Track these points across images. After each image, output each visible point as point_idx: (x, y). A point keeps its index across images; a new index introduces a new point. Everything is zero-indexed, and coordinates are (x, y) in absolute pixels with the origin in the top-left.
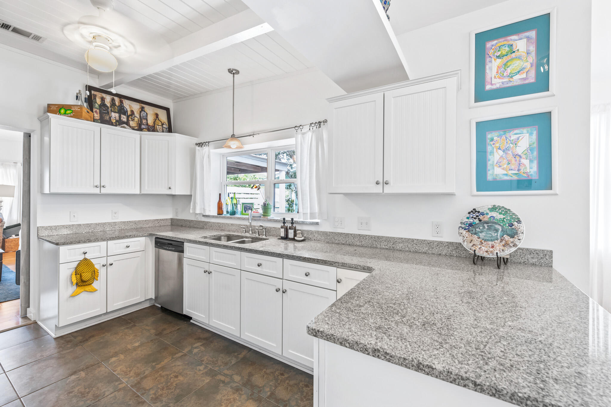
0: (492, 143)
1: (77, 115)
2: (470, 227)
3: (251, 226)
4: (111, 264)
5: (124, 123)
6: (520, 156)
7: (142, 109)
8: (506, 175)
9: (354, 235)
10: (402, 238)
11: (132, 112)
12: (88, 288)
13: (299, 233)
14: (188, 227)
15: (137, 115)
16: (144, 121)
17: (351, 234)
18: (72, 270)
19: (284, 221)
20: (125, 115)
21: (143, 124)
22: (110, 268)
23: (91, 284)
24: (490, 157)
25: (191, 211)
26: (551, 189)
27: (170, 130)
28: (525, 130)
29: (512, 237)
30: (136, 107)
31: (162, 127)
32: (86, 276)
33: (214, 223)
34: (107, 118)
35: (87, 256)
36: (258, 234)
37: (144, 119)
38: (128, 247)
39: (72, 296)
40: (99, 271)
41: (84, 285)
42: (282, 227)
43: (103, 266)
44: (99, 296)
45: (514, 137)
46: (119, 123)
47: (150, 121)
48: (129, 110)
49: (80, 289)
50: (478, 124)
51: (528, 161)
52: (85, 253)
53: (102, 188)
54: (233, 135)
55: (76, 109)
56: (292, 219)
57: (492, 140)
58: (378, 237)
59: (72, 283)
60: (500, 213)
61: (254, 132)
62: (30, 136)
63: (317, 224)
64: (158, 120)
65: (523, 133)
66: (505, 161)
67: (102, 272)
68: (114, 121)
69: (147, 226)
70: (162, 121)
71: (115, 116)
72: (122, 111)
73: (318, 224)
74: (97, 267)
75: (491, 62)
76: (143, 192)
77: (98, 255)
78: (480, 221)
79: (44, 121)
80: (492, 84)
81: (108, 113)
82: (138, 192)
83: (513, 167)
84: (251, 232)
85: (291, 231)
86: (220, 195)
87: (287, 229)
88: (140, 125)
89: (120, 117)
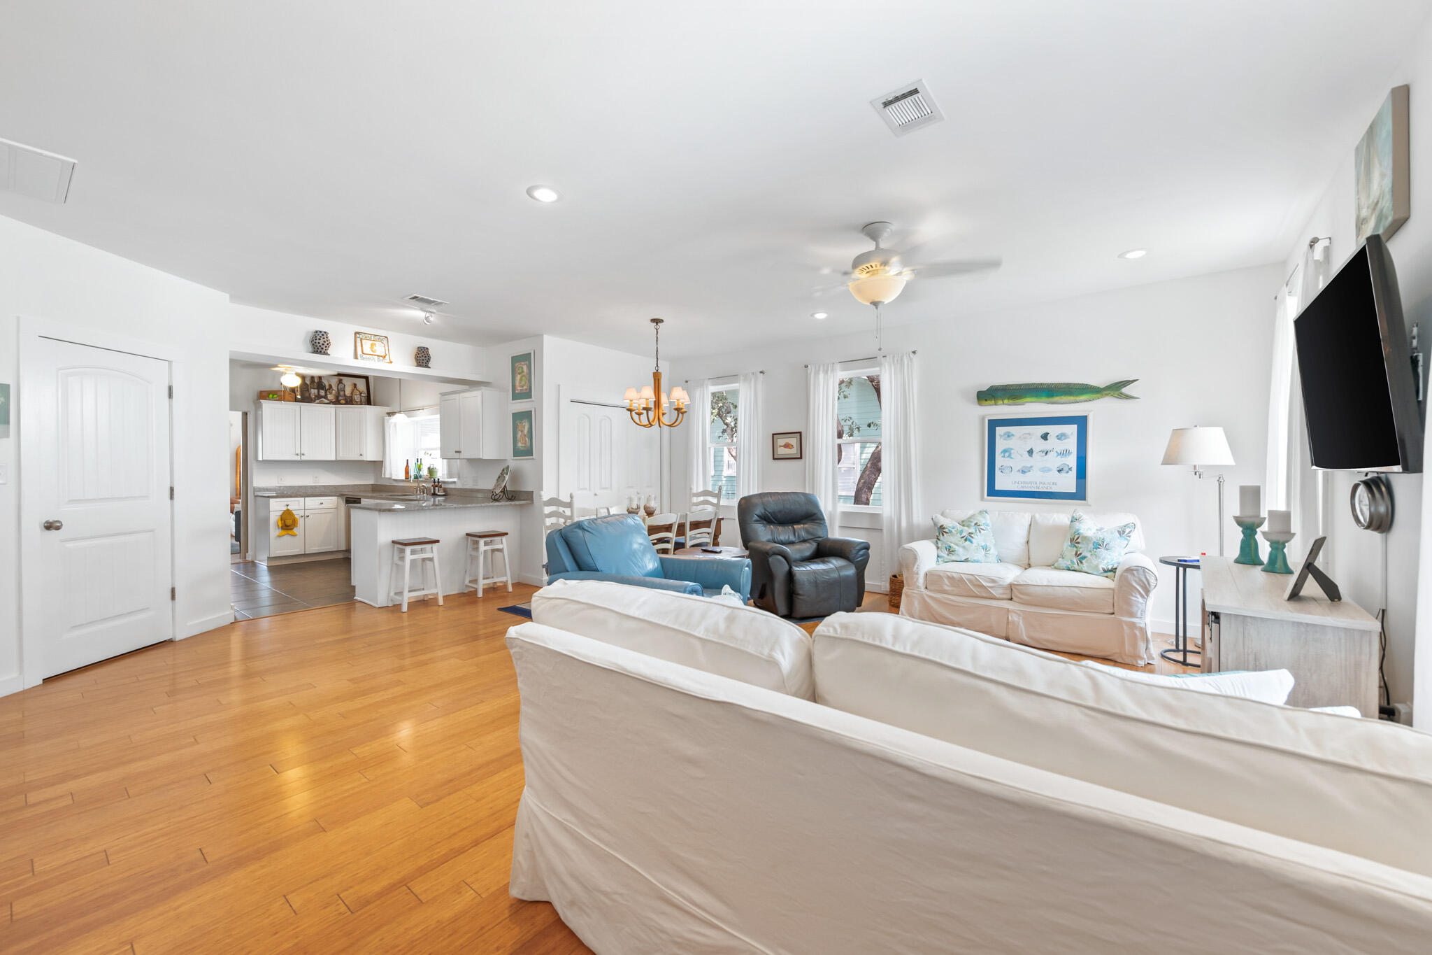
3: (419, 487)
4: (308, 516)
5: (322, 397)
7: (340, 381)
11: (330, 386)
12: (290, 532)
13: (441, 489)
15: (335, 388)
16: (342, 393)
18: (279, 518)
19: (434, 481)
20: (323, 389)
21: (341, 397)
22: (307, 519)
23: (292, 529)
25: (383, 476)
31: (360, 396)
32: (289, 522)
33: (399, 486)
34: (307, 395)
35: (289, 508)
36: (423, 492)
37: (342, 391)
38: (321, 503)
39: (279, 536)
40: (298, 520)
41: (288, 530)
43: (302, 517)
44: (299, 538)
46: (319, 397)
47: (348, 392)
48: (327, 385)
49: (284, 532)
50: (513, 414)
52: (288, 505)
53: (302, 456)
55: (280, 393)
56: (438, 479)
59: (278, 526)
61: (423, 406)
62: (247, 414)
63: (454, 482)
64: (357, 391)
67: (301, 522)
68: (315, 398)
70: (360, 392)
71: (314, 392)
72: (320, 386)
74: (297, 517)
75: (517, 376)
76: (338, 459)
77: (297, 507)
79: (258, 407)
80: (517, 390)
81: (308, 390)
82: (334, 459)
85: (437, 488)
86: (407, 460)
87: (434, 487)
88: (337, 397)
89: (319, 392)
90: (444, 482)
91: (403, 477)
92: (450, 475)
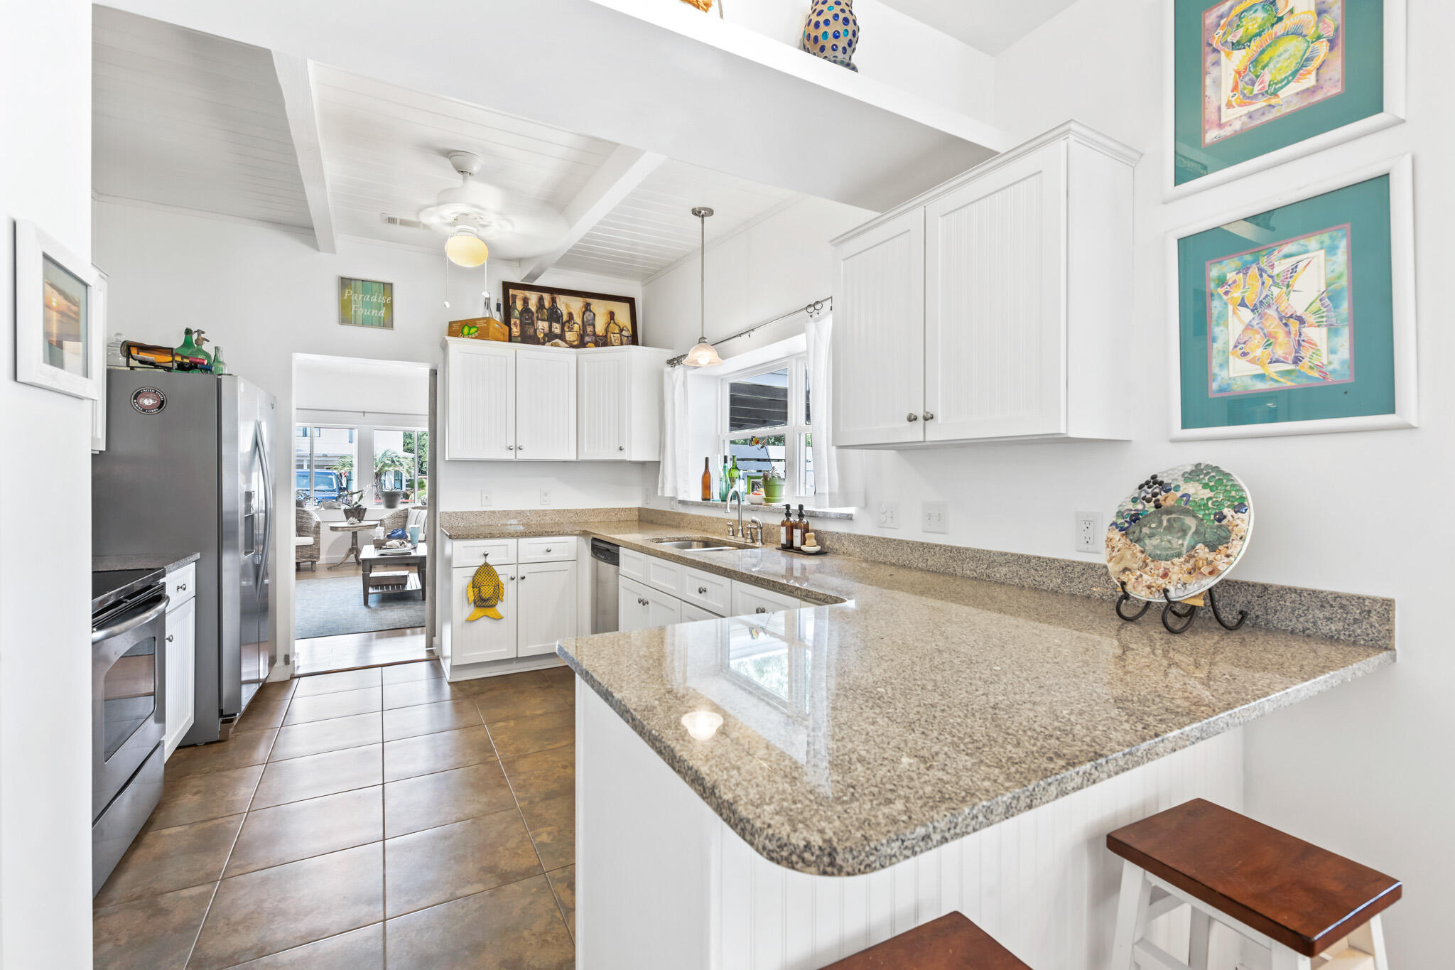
0: (1221, 291)
1: (483, 334)
2: (1130, 524)
3: (739, 521)
4: (523, 578)
5: (557, 336)
6: (1301, 320)
7: (587, 307)
8: (1262, 377)
9: (913, 543)
10: (1006, 554)
11: (571, 315)
12: (489, 612)
13: (810, 537)
14: (660, 524)
15: (578, 319)
16: (589, 329)
17: (908, 543)
19: (788, 511)
20: (557, 322)
21: (588, 335)
22: (521, 583)
23: (494, 606)
24: (1217, 330)
25: (660, 493)
26: (1391, 409)
27: (634, 340)
28: (1313, 243)
29: (1213, 548)
30: (576, 305)
31: (621, 335)
32: (487, 591)
33: (693, 516)
34: (531, 331)
35: (490, 560)
36: (752, 538)
37: (589, 325)
38: (549, 551)
39: (470, 621)
40: (505, 587)
41: (484, 607)
42: (783, 525)
43: (512, 579)
44: (506, 627)
45: (1281, 267)
46: (550, 337)
47: (600, 329)
49: (480, 612)
50: (1182, 243)
51: (1324, 330)
52: (486, 555)
53: (518, 451)
54: (703, 338)
55: (482, 324)
56: (801, 507)
57: (1222, 281)
58: (958, 549)
60: (1205, 486)
62: (436, 374)
63: (849, 518)
64: (614, 323)
65: (1306, 252)
66: (1258, 339)
67: (509, 589)
68: (542, 335)
69: (596, 520)
70: (620, 324)
71: (542, 326)
72: (554, 315)
73: (851, 519)
74: (502, 579)
75: (1217, 63)
76: (581, 458)
77: (504, 560)
78: (1158, 506)
79: (446, 349)
80: (1220, 126)
81: (532, 323)
82: (573, 458)
83: (1280, 352)
84: (740, 535)
85: (797, 533)
86: (707, 459)
87: (791, 528)
88: (582, 336)
89: (550, 327)
90: (813, 515)
91: (696, 496)
92: (844, 497)
